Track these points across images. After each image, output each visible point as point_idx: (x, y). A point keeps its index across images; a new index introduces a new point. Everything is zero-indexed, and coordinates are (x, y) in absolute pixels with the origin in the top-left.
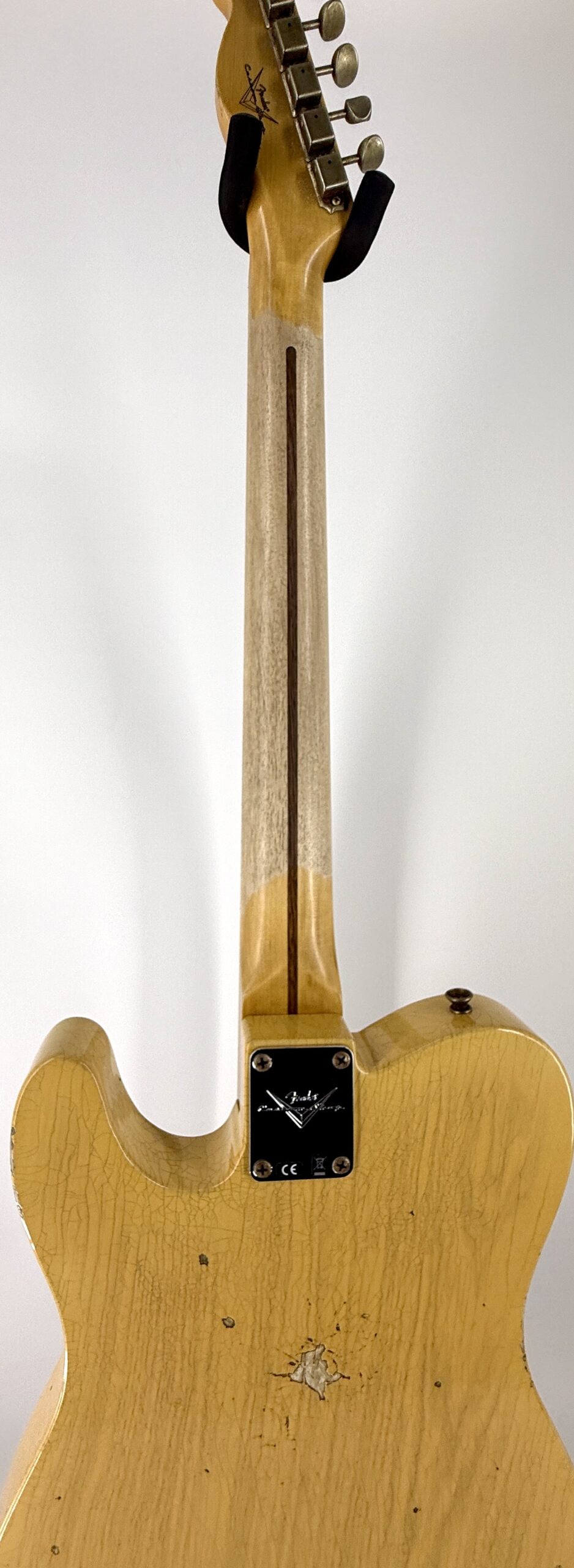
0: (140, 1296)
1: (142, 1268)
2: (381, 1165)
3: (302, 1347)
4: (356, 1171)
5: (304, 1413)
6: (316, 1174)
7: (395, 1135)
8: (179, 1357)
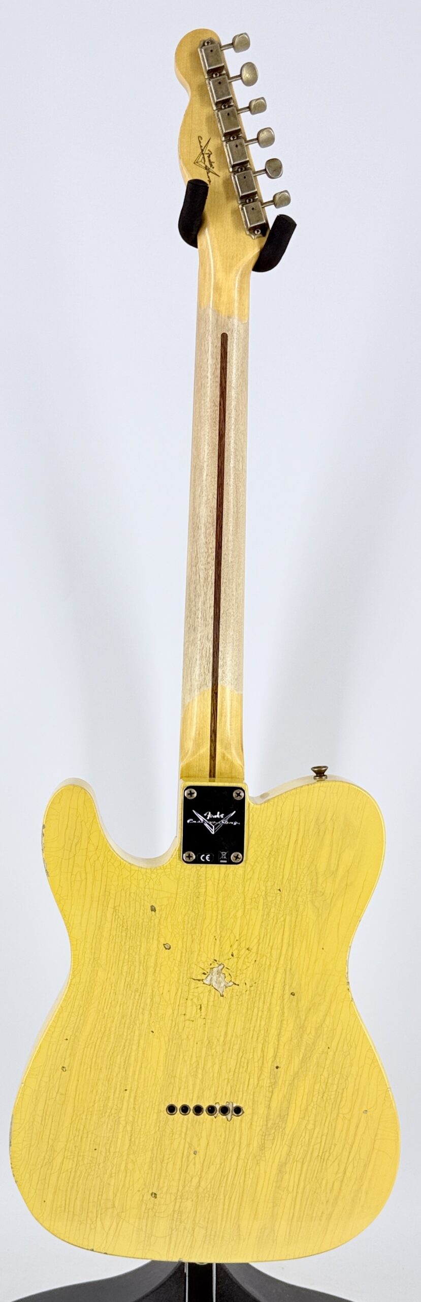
0: (116, 927)
1: (117, 911)
2: (261, 860)
3: (211, 964)
4: (246, 863)
5: (211, 1003)
6: (221, 861)
7: (271, 842)
8: (137, 964)
